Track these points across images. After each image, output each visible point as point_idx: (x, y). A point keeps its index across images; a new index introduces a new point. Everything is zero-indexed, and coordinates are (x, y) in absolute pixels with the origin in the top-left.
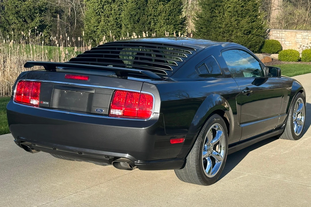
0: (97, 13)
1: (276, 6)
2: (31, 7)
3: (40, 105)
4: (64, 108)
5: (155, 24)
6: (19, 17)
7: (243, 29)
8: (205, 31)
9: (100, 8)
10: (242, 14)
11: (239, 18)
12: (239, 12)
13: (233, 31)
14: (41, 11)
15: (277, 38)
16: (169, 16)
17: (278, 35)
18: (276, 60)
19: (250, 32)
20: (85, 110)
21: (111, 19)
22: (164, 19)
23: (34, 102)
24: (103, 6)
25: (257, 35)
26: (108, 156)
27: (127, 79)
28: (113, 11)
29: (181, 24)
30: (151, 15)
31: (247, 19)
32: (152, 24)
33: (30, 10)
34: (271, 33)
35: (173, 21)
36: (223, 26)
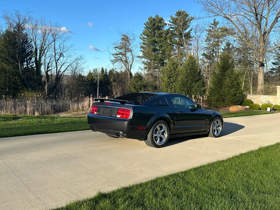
0: (166, 87)
1: (260, 84)
2: (140, 85)
3: (97, 114)
4: (103, 115)
5: (191, 91)
6: (135, 89)
7: (232, 94)
8: (213, 95)
9: (168, 85)
10: (231, 87)
11: (230, 89)
12: (229, 86)
13: (226, 95)
14: (144, 86)
15: (251, 98)
16: (197, 88)
17: (251, 97)
18: (248, 109)
19: (235, 95)
20: (109, 116)
21: (173, 89)
22: (195, 89)
23: (96, 113)
24: (169, 84)
25: (239, 97)
26: (115, 132)
27: (124, 104)
28: (173, 86)
29: (203, 91)
30: (189, 87)
31: (234, 89)
32: (189, 91)
33: (140, 86)
34: (247, 96)
35: (199, 90)
36: (221, 92)
